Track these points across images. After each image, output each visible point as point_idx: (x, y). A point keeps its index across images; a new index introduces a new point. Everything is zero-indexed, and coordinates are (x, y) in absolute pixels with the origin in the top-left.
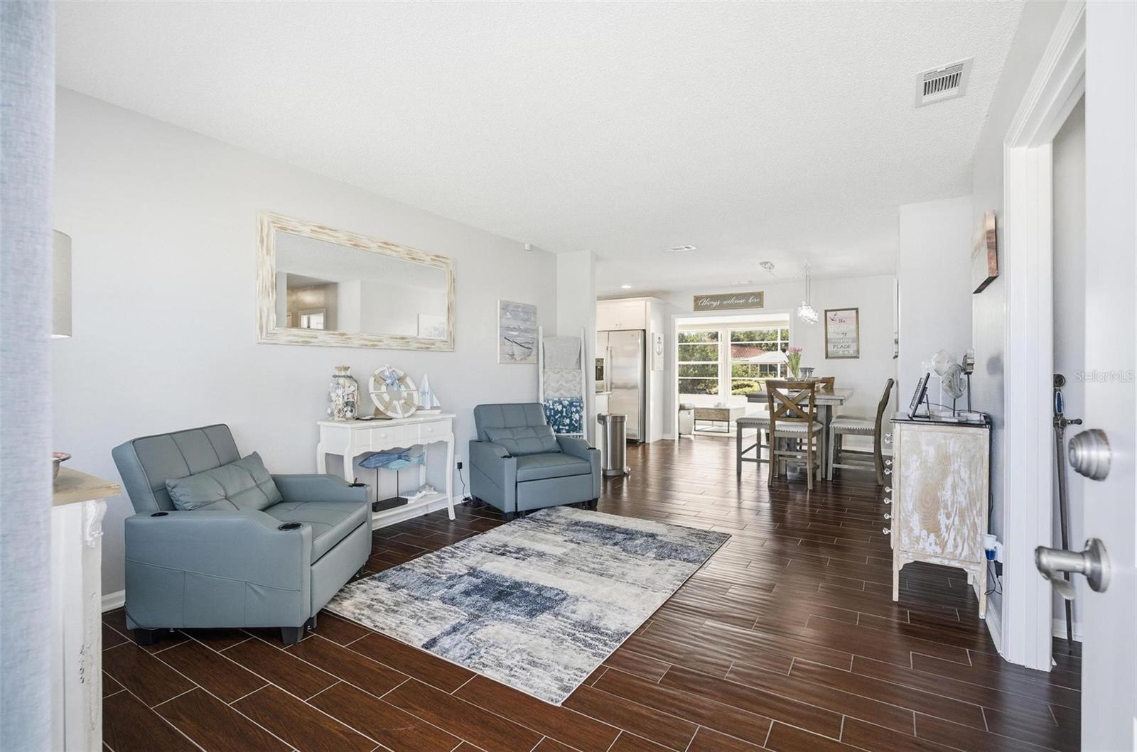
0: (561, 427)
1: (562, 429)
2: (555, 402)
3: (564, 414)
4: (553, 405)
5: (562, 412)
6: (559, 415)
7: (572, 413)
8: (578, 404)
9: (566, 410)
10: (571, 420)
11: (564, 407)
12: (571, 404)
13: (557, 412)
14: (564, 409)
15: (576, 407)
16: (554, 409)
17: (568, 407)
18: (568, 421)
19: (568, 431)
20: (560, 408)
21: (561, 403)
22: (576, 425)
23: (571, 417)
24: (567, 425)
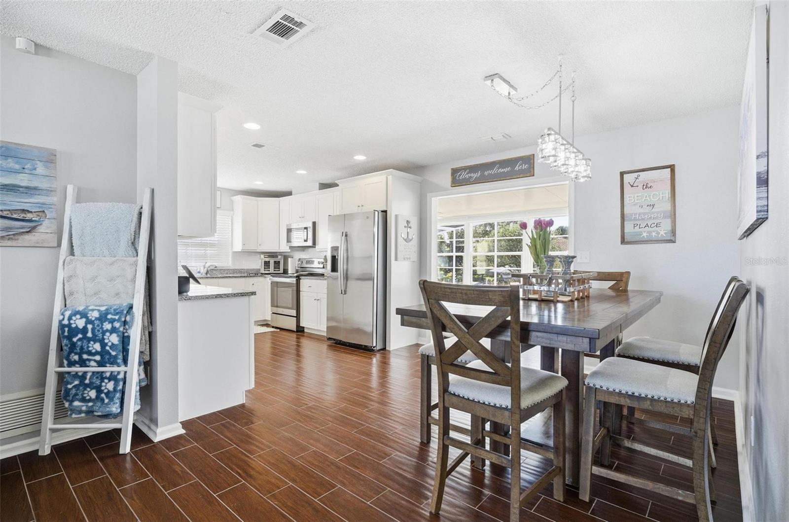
0: (85, 356)
1: (89, 360)
2: (76, 313)
3: (90, 335)
4: (70, 319)
5: (84, 330)
6: (80, 336)
7: (104, 333)
8: (117, 317)
9: (93, 330)
10: (103, 345)
11: (89, 321)
12: (103, 318)
13: (74, 331)
14: (90, 327)
15: (112, 321)
16: (69, 326)
17: (97, 322)
18: (97, 347)
19: (101, 364)
20: (80, 323)
21: (84, 315)
22: (114, 353)
23: (104, 339)
24: (97, 353)
